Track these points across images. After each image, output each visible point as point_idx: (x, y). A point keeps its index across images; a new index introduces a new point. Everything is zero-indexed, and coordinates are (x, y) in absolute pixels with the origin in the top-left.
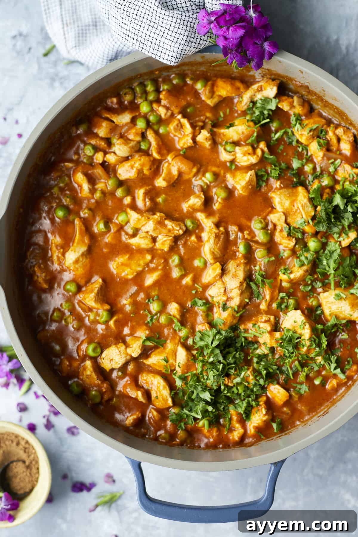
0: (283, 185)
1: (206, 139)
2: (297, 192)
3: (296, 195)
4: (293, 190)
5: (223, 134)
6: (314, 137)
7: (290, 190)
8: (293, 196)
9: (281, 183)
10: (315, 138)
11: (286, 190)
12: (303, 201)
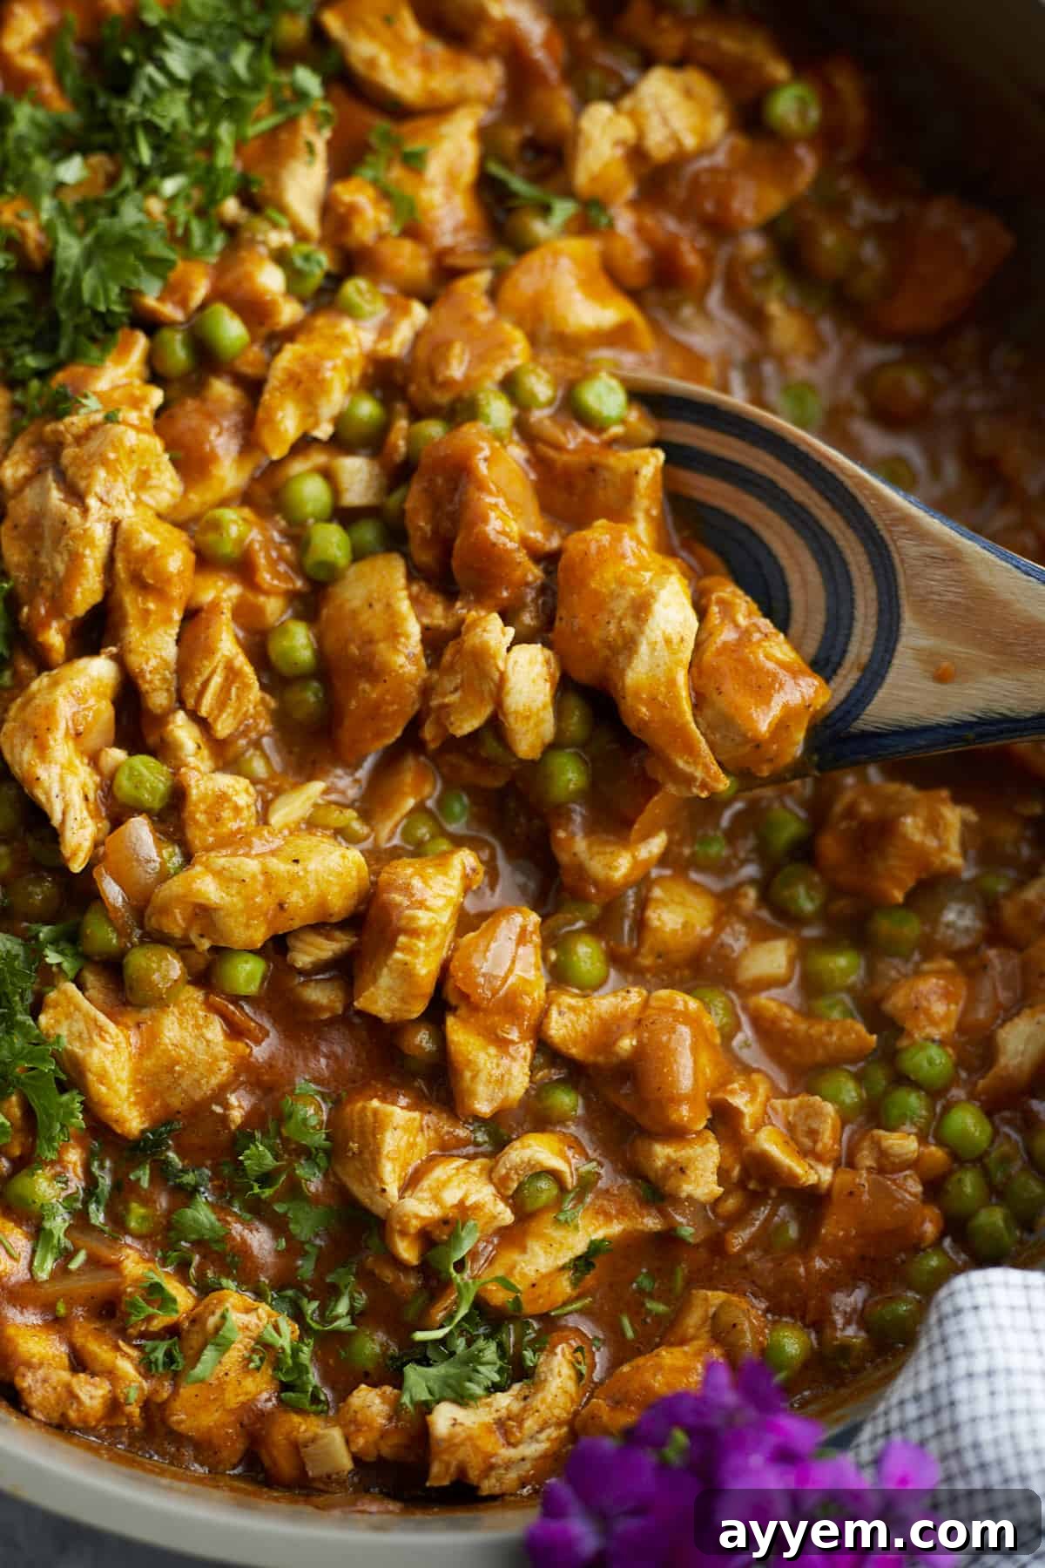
0: (213, 1112)
1: (682, 1170)
2: (144, 1101)
3: (142, 1082)
4: (166, 1106)
5: (608, 1217)
6: (193, 1321)
7: (175, 1102)
8: (155, 1075)
9: (224, 1119)
10: (186, 1325)
11: (198, 1096)
12: (106, 1054)
